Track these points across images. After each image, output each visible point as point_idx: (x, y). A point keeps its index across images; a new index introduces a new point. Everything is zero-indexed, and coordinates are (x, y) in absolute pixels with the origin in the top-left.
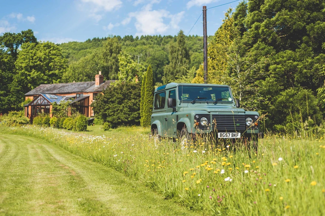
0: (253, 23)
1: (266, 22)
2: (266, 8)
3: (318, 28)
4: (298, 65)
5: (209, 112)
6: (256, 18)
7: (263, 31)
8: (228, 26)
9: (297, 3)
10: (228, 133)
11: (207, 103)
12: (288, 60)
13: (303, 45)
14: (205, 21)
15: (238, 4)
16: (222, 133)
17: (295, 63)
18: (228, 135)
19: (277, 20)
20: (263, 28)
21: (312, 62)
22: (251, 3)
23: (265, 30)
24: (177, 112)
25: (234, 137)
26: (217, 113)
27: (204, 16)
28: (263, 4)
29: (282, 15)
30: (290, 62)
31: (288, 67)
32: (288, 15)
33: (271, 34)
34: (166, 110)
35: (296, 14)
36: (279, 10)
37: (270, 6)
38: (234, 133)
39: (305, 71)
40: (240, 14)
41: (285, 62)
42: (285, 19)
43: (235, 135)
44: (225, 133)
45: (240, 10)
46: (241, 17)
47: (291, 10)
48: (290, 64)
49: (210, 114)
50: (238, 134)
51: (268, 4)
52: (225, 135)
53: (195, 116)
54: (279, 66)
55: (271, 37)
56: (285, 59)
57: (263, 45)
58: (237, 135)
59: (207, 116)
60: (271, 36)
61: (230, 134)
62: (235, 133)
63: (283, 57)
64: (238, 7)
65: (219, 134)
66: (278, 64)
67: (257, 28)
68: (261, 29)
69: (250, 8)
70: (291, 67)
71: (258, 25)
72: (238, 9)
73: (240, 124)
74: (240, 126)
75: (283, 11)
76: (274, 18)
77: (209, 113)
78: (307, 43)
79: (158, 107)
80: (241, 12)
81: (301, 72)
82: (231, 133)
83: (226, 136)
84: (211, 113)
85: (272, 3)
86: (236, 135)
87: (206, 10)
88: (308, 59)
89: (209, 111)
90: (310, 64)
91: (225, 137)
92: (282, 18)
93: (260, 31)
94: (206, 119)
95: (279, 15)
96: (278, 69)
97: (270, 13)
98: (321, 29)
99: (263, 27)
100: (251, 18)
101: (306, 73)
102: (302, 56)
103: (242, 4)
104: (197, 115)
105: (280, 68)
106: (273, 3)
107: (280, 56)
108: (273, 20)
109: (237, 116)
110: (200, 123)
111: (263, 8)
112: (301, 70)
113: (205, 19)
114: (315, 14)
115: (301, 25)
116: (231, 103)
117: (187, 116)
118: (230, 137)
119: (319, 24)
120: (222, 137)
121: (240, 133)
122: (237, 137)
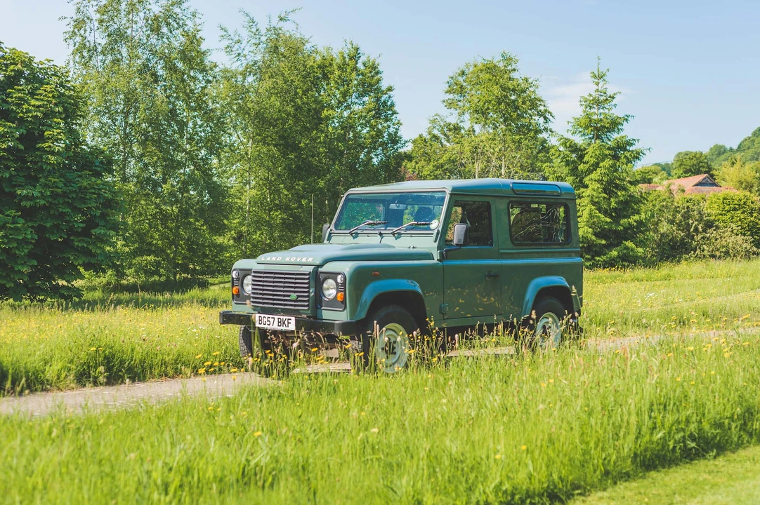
10: (271, 316)
11: (382, 235)
16: (262, 316)
18: (271, 320)
25: (282, 328)
38: (282, 317)
43: (284, 323)
44: (267, 316)
50: (289, 321)
52: (266, 320)
58: (289, 323)
61: (274, 318)
62: (285, 318)
65: (257, 316)
73: (298, 296)
82: (276, 317)
83: (268, 323)
86: (286, 322)
91: (266, 326)
118: (275, 327)
120: (262, 326)
121: (293, 319)
122: (287, 328)
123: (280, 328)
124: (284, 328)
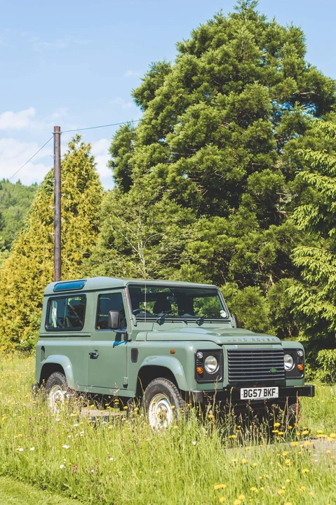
0: (153, 164)
1: (181, 165)
2: (179, 139)
3: (269, 181)
4: (235, 243)
5: (221, 345)
6: (156, 155)
7: (174, 180)
8: (74, 166)
9: (231, 135)
10: (257, 389)
11: (186, 322)
12: (218, 234)
13: (242, 209)
14: (57, 153)
15: (118, 128)
16: (248, 389)
17: (231, 240)
18: (258, 392)
19: (201, 161)
20: (174, 174)
21: (259, 239)
22: (146, 129)
23: (177, 179)
24: (130, 341)
25: (267, 397)
26: (236, 347)
27: (57, 145)
28: (172, 131)
29: (208, 154)
30: (225, 238)
31: (220, 246)
32: (217, 154)
33: (189, 187)
34: (89, 334)
35: (231, 154)
36: (202, 145)
37: (186, 136)
38: (267, 388)
39: (249, 254)
40: (123, 145)
41: (213, 236)
42: (214, 163)
43: (269, 393)
44: (253, 389)
45: (123, 140)
46: (125, 152)
47: (221, 146)
48: (224, 240)
49: (222, 350)
51: (182, 133)
52: (252, 392)
53: (196, 355)
54: (205, 244)
55: (188, 192)
56: (213, 231)
57: (173, 206)
58: (273, 392)
59: (217, 353)
60: (187, 189)
61: (261, 390)
62: (270, 388)
63: (210, 229)
64: (119, 134)
65: (242, 390)
66: (202, 239)
67: (162, 174)
68: (170, 176)
69: (143, 137)
70: (225, 246)
71: (164, 169)
72: (121, 137)
73: (278, 369)
74: (276, 373)
75: (209, 147)
76: (194, 159)
77: (220, 348)
78: (247, 205)
79: (55, 326)
80: (124, 143)
81: (242, 257)
82: (263, 389)
83: (255, 395)
84: (226, 348)
85: (190, 133)
86: (271, 392)
87: (60, 134)
88: (251, 234)
89: (220, 342)
90: (256, 243)
91: (252, 398)
92: (208, 159)
93: (168, 180)
94: (214, 359)
95: (203, 155)
96: (203, 250)
97: (185, 149)
98: (273, 182)
99: (173, 172)
100: (148, 155)
101: (250, 258)
102: (241, 226)
103: (126, 129)
104: (199, 351)
105: (207, 248)
106: (193, 132)
107: (205, 226)
108: (192, 162)
109: (270, 351)
110: (204, 370)
111: (171, 140)
112: (242, 251)
113: (57, 150)
114: (261, 156)
115: (239, 174)
116: (226, 321)
117: (173, 353)
118: (262, 396)
119: (268, 174)
120: (248, 398)
121: (277, 388)
122: (272, 397)
123: (266, 397)
124: (269, 397)
